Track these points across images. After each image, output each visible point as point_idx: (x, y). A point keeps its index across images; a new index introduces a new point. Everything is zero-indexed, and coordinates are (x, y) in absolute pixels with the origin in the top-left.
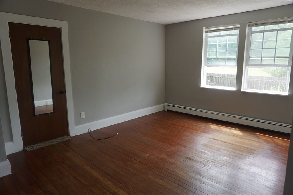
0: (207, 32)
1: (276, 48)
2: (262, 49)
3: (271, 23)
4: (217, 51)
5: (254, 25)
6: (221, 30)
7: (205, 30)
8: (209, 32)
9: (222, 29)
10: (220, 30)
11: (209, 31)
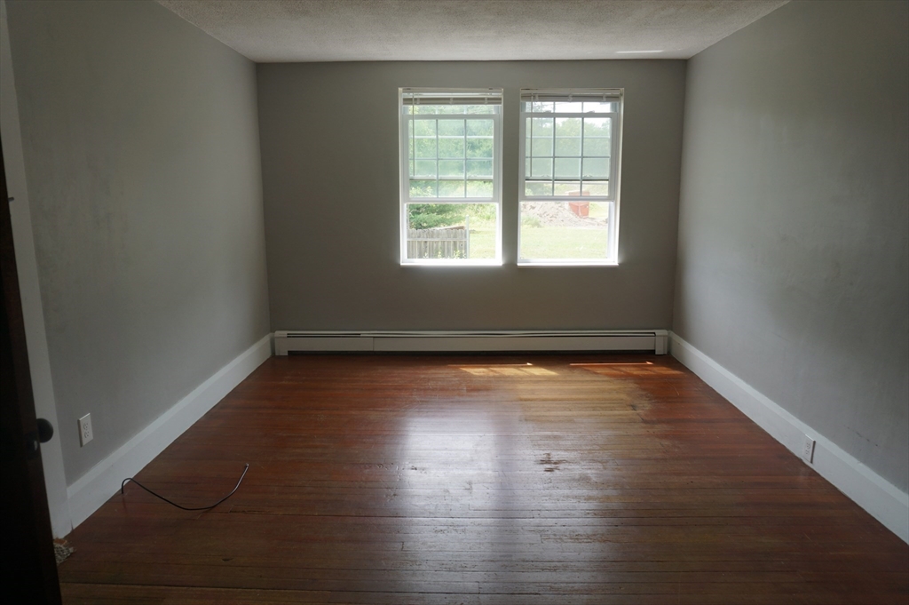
0: (408, 101)
1: (582, 157)
2: (554, 157)
3: (573, 96)
4: (439, 159)
5: (537, 98)
6: (452, 101)
7: (402, 94)
8: (416, 104)
9: (454, 99)
10: (449, 99)
11: (416, 99)
